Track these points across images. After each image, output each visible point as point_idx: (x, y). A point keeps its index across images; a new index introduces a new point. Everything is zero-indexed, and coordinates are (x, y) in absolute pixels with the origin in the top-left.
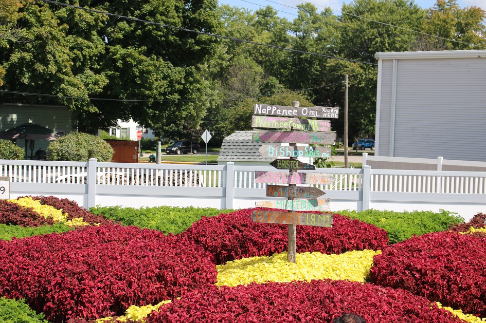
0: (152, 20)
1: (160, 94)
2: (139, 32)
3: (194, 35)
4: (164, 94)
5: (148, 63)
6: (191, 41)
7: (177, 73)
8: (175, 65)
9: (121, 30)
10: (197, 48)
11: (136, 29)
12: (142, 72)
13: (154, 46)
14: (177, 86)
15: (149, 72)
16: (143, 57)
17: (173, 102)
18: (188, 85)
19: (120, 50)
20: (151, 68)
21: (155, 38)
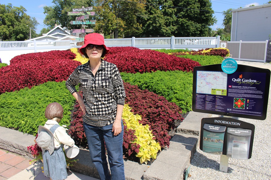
0: (190, 11)
1: (193, 32)
2: (186, 14)
3: (204, 15)
4: (195, 31)
5: (189, 23)
6: (203, 16)
7: (199, 25)
8: (199, 23)
9: (181, 14)
10: (205, 18)
11: (185, 14)
12: (187, 26)
13: (190, 18)
14: (199, 29)
16: (187, 21)
17: (198, 33)
18: (202, 29)
19: (181, 20)
20: (189, 24)
21: (191, 15)
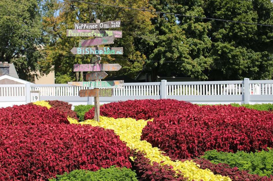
0: (238, 26)
1: (246, 67)
2: (231, 34)
3: (266, 33)
4: (249, 67)
5: (237, 51)
6: (264, 37)
7: (256, 55)
8: (256, 52)
9: (221, 33)
10: (268, 40)
11: (229, 32)
12: (234, 56)
13: (240, 41)
14: (257, 63)
15: (237, 56)
16: (233, 48)
17: (254, 71)
18: (264, 62)
19: (220, 45)
20: (238, 53)
21: (241, 36)
